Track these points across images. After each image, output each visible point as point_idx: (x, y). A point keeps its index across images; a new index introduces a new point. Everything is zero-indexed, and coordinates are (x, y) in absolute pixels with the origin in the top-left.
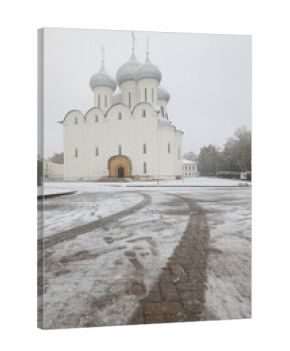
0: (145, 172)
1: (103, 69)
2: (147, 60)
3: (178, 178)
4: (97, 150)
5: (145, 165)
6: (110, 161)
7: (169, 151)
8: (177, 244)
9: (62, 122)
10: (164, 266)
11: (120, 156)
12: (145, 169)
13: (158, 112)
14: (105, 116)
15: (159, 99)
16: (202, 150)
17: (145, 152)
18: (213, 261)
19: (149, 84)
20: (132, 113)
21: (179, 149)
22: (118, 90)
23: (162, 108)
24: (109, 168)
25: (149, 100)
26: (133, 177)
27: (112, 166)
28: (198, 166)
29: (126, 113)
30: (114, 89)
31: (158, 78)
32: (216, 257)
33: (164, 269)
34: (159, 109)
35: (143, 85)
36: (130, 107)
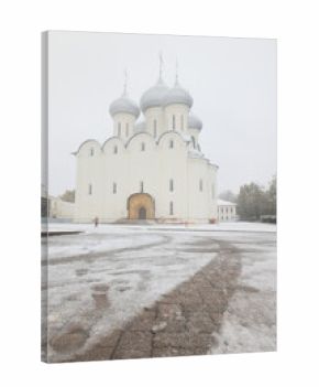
0: (172, 213)
1: (125, 94)
2: (176, 83)
3: (212, 222)
4: (115, 186)
5: (172, 205)
6: (129, 199)
7: (201, 188)
8: (186, 279)
9: (75, 154)
10: (149, 304)
11: (142, 194)
12: (172, 209)
13: (188, 142)
14: (126, 146)
15: (190, 127)
16: (241, 188)
17: (172, 189)
18: (239, 302)
19: (178, 111)
20: (157, 143)
21: (213, 187)
22: (142, 118)
23: (193, 138)
24: (128, 208)
25: (178, 129)
26: (156, 220)
27: (132, 205)
28: (237, 208)
29: (150, 143)
30: (137, 116)
31: (188, 103)
32: (246, 297)
33: (146, 309)
34: (189, 139)
35: (170, 111)
36: (155, 137)
